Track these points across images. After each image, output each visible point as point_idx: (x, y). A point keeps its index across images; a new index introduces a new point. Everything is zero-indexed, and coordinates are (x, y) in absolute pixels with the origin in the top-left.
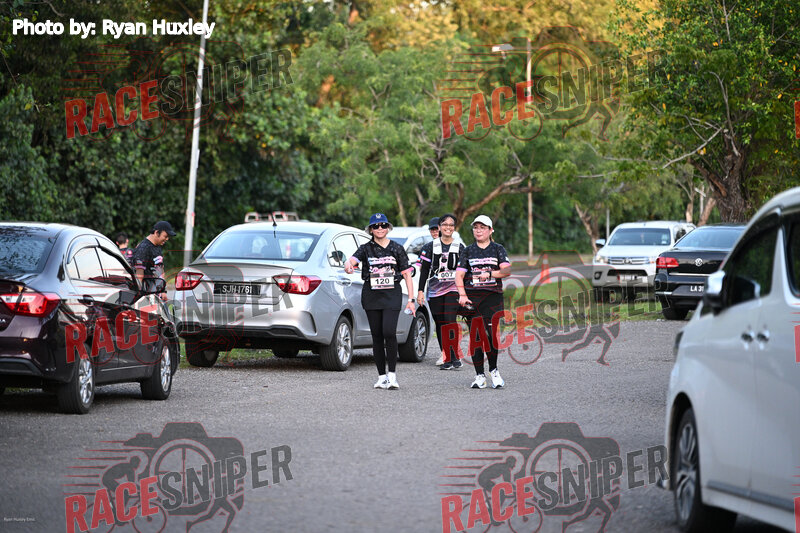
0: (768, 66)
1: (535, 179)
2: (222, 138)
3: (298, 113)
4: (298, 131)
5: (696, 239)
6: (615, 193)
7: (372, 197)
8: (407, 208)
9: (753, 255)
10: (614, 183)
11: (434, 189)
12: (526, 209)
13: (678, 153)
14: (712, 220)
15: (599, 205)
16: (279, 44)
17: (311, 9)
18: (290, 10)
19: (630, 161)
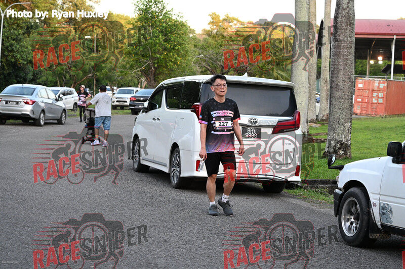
0: (162, 45)
1: (96, 75)
2: (7, 60)
3: (29, 54)
4: (29, 59)
5: (141, 93)
6: (119, 79)
7: (50, 78)
8: (60, 82)
9: (156, 97)
10: (119, 76)
11: (68, 76)
12: (94, 83)
13: (137, 68)
14: (146, 88)
15: (114, 82)
16: (24, 34)
17: (33, 24)
18: (27, 24)
19: (123, 70)
